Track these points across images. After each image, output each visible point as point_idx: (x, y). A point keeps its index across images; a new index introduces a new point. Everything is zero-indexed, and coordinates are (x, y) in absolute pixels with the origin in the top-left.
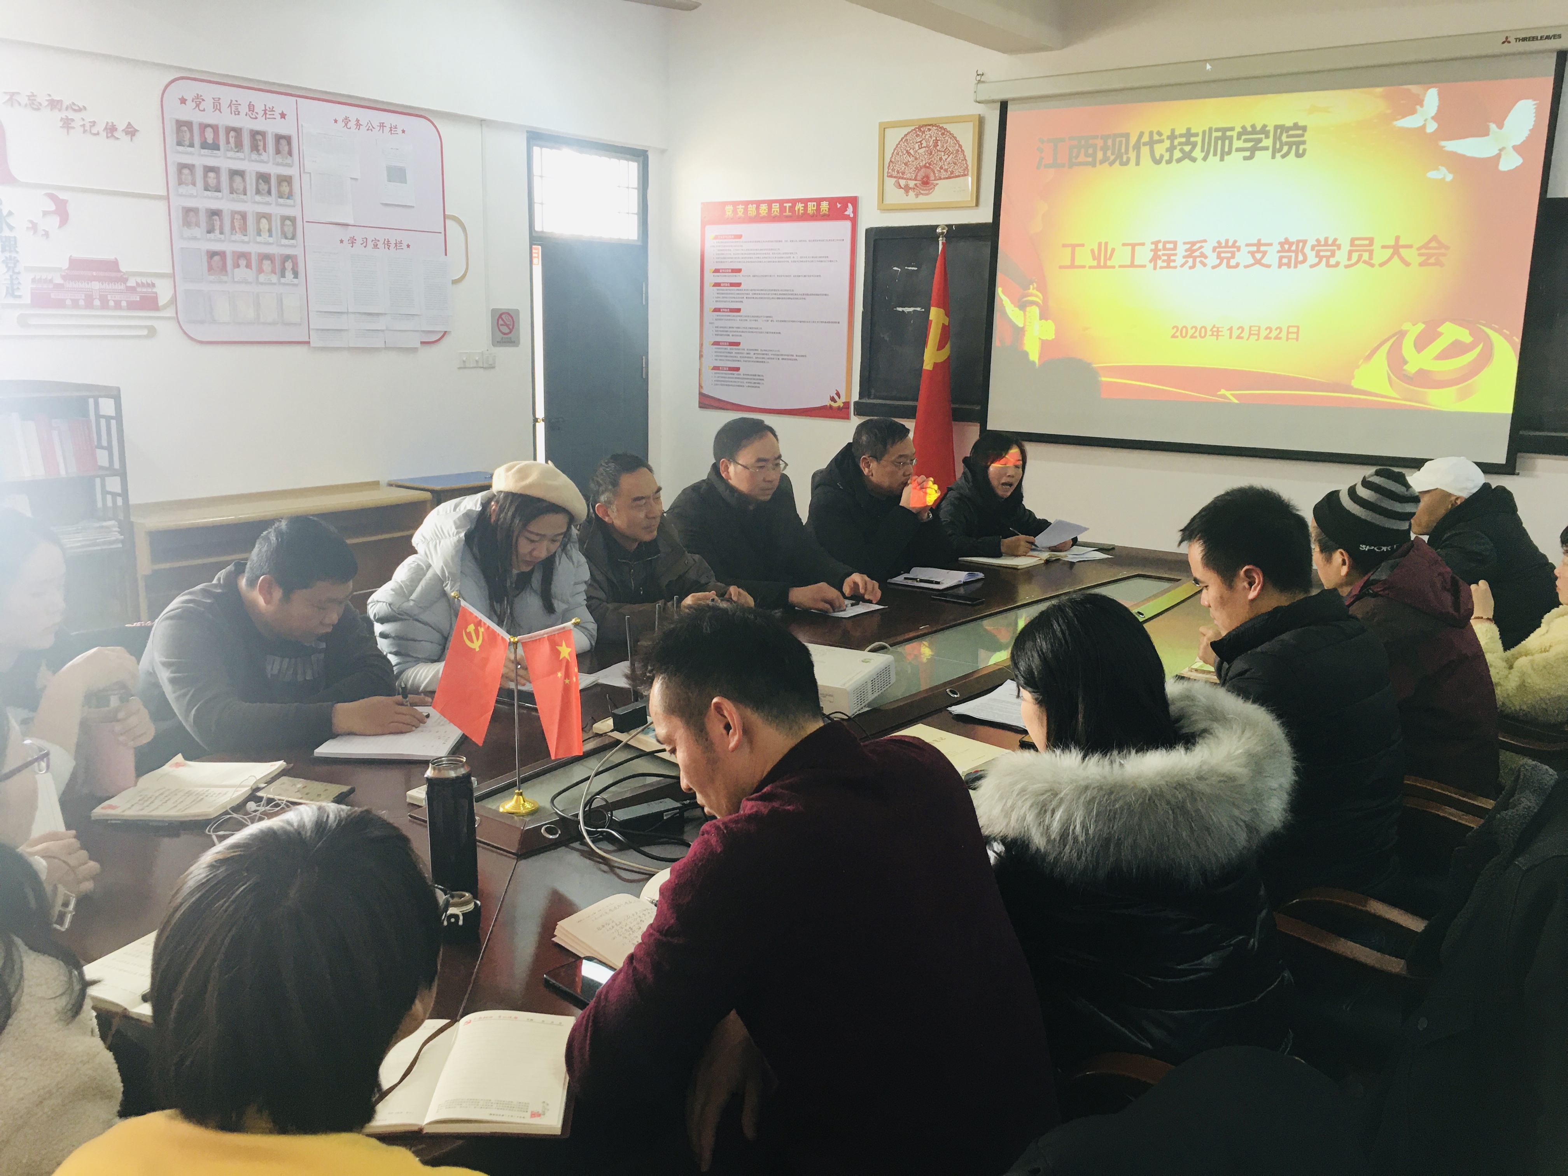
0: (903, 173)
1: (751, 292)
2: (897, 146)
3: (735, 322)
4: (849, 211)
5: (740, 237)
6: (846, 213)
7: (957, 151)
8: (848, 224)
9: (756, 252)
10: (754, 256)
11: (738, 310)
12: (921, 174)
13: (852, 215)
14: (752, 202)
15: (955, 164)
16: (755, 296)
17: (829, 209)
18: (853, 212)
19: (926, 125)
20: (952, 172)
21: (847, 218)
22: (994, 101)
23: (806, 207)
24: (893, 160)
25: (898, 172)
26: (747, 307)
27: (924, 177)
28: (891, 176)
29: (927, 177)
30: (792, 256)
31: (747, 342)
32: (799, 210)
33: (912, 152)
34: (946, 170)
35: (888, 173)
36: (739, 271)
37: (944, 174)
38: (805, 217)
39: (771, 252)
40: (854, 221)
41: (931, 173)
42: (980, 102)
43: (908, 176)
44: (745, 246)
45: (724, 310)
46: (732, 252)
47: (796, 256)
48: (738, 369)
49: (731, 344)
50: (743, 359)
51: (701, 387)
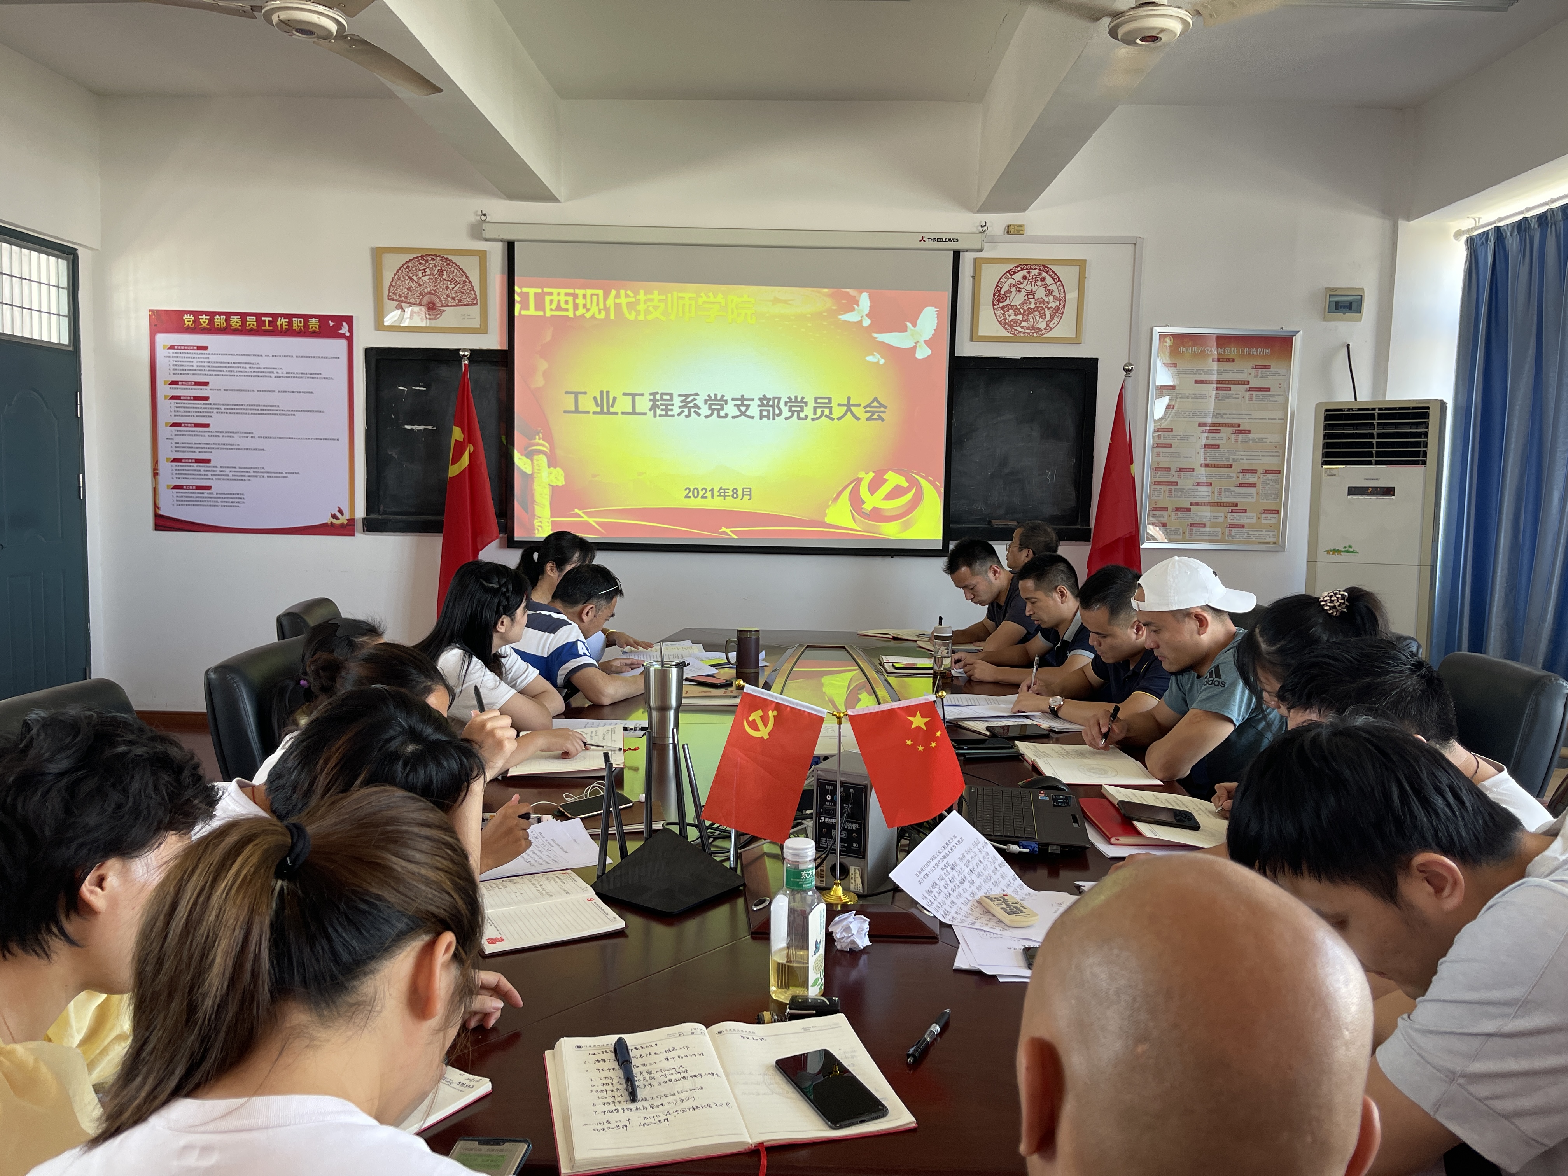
0: (406, 298)
1: (223, 407)
2: (398, 271)
3: (202, 437)
4: (345, 329)
5: (205, 348)
6: (340, 331)
7: (465, 282)
8: (344, 343)
9: (227, 365)
10: (225, 369)
11: (207, 425)
12: (426, 300)
13: (348, 334)
14: (220, 314)
15: (463, 293)
16: (228, 411)
17: (320, 326)
18: (349, 331)
19: (429, 255)
20: (460, 301)
21: (343, 336)
22: (501, 240)
23: (290, 323)
24: (394, 284)
25: (400, 296)
26: (217, 422)
27: (429, 303)
28: (393, 299)
29: (434, 304)
30: (275, 371)
31: (218, 458)
32: (281, 325)
33: (414, 278)
34: (454, 299)
35: (389, 296)
36: (206, 384)
37: (451, 302)
38: (289, 332)
39: (248, 366)
40: (350, 340)
41: (438, 300)
42: (486, 240)
43: (412, 300)
44: (213, 358)
45: (186, 425)
46: (195, 364)
47: (280, 371)
48: (209, 488)
49: (198, 461)
50: (214, 478)
51: (156, 507)
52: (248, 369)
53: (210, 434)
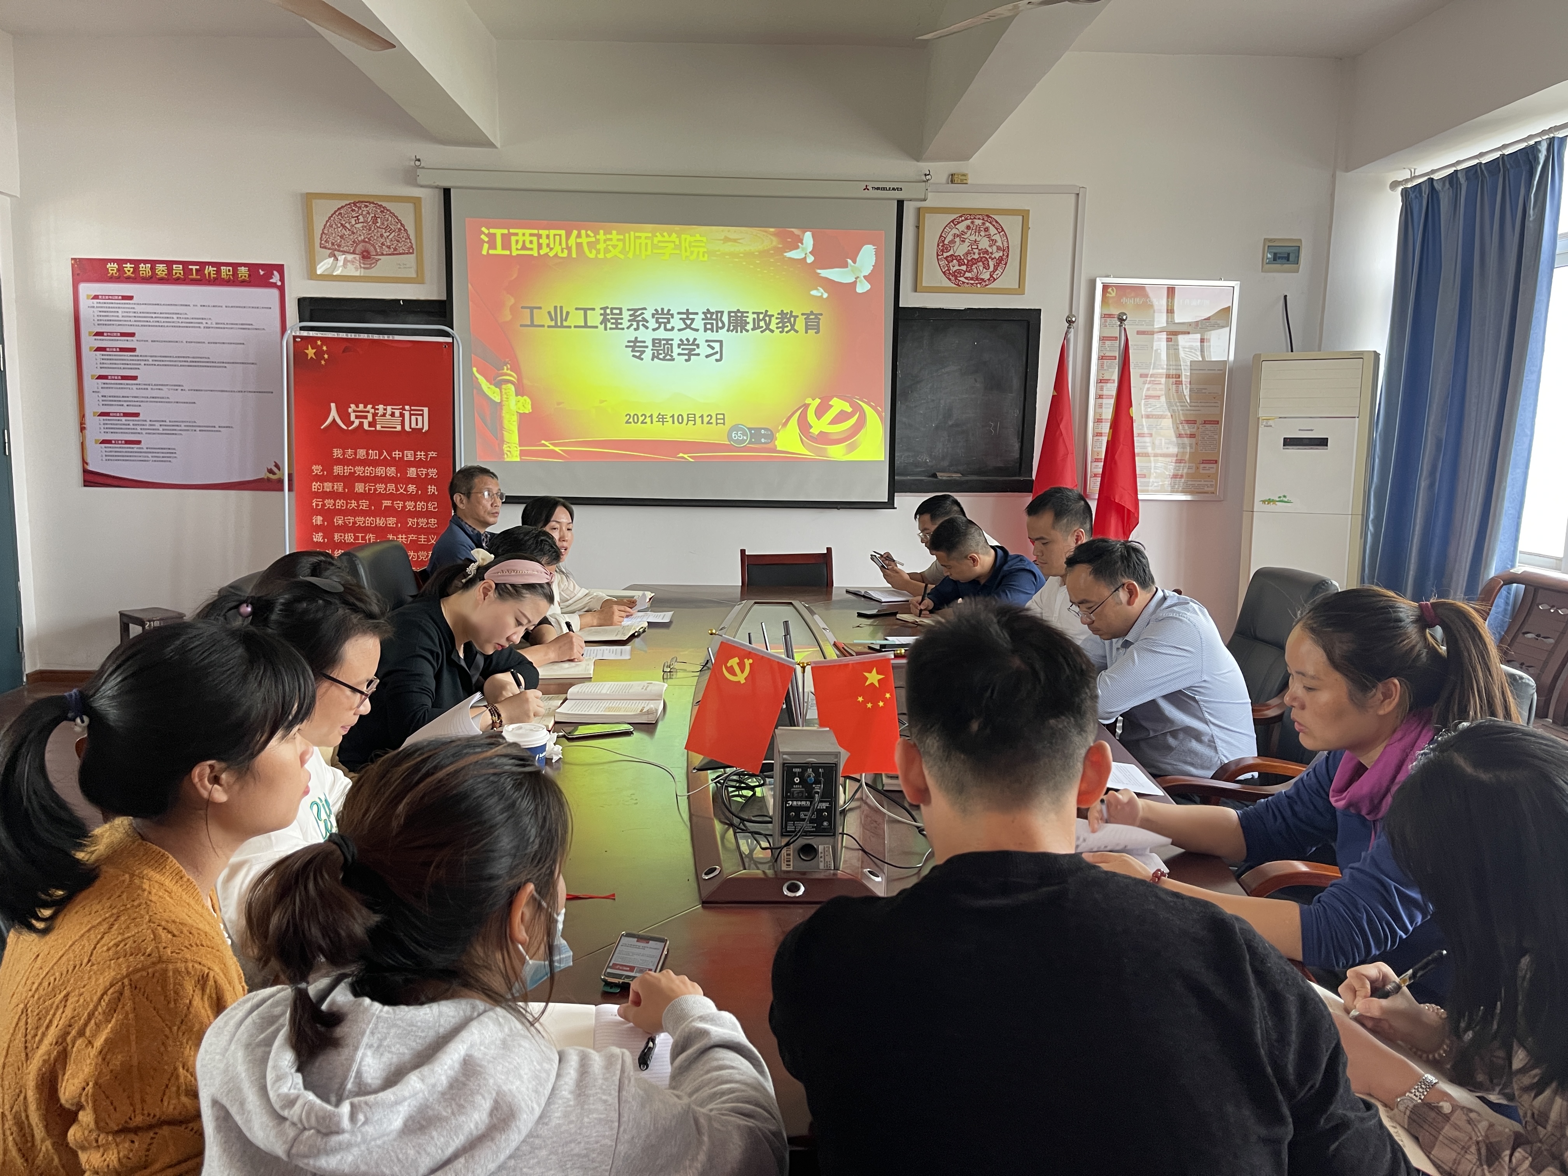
0: (339, 246)
1: (150, 359)
2: (330, 218)
3: (130, 390)
4: (276, 278)
5: (131, 298)
6: (271, 281)
7: (400, 230)
8: (275, 292)
9: (154, 315)
10: (152, 320)
11: (135, 378)
12: (360, 248)
13: (279, 283)
14: (145, 262)
15: (398, 241)
16: (156, 363)
17: (250, 275)
18: (280, 280)
19: (362, 202)
20: (395, 249)
21: (274, 285)
22: (437, 187)
23: (218, 272)
24: (326, 232)
25: (333, 244)
26: (145, 374)
27: (363, 251)
28: (325, 248)
29: (368, 252)
30: (204, 321)
31: (147, 411)
32: (209, 273)
33: (347, 225)
34: (389, 247)
35: (321, 244)
36: (132, 335)
37: (386, 250)
38: (218, 281)
39: (175, 316)
40: (282, 289)
41: (372, 249)
42: (422, 186)
43: (345, 249)
44: (139, 308)
45: (113, 377)
46: (120, 314)
47: (209, 322)
48: (139, 442)
49: (126, 415)
50: (144, 432)
51: (84, 462)
52: (175, 320)
53: (138, 387)
